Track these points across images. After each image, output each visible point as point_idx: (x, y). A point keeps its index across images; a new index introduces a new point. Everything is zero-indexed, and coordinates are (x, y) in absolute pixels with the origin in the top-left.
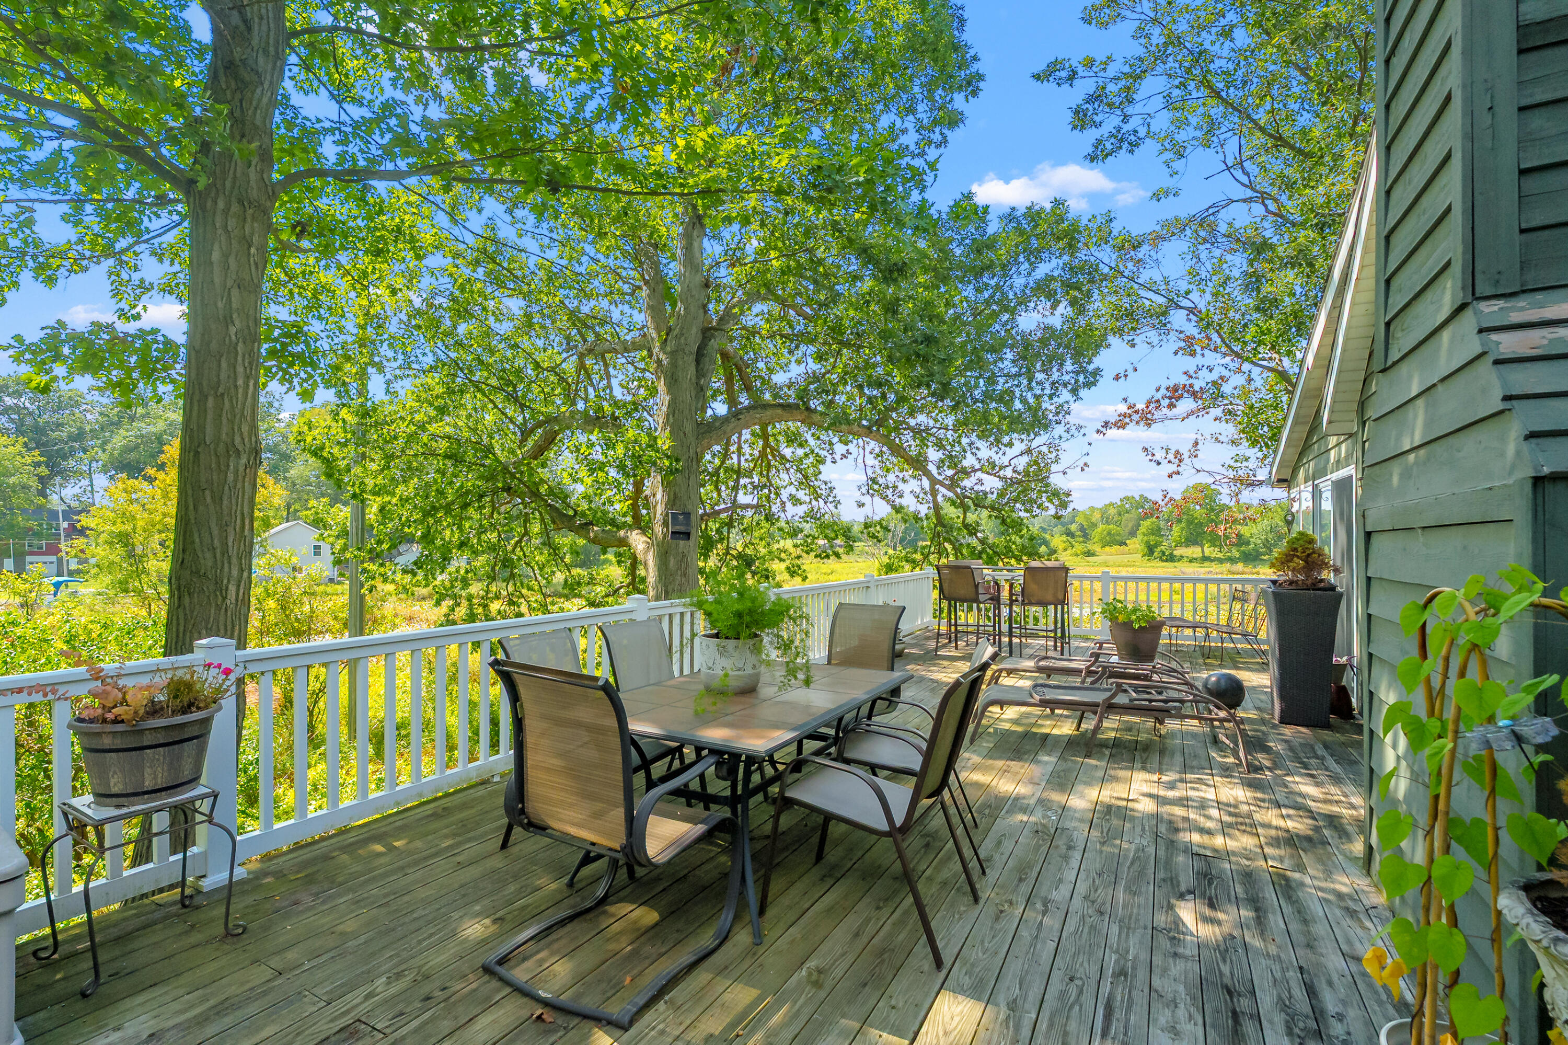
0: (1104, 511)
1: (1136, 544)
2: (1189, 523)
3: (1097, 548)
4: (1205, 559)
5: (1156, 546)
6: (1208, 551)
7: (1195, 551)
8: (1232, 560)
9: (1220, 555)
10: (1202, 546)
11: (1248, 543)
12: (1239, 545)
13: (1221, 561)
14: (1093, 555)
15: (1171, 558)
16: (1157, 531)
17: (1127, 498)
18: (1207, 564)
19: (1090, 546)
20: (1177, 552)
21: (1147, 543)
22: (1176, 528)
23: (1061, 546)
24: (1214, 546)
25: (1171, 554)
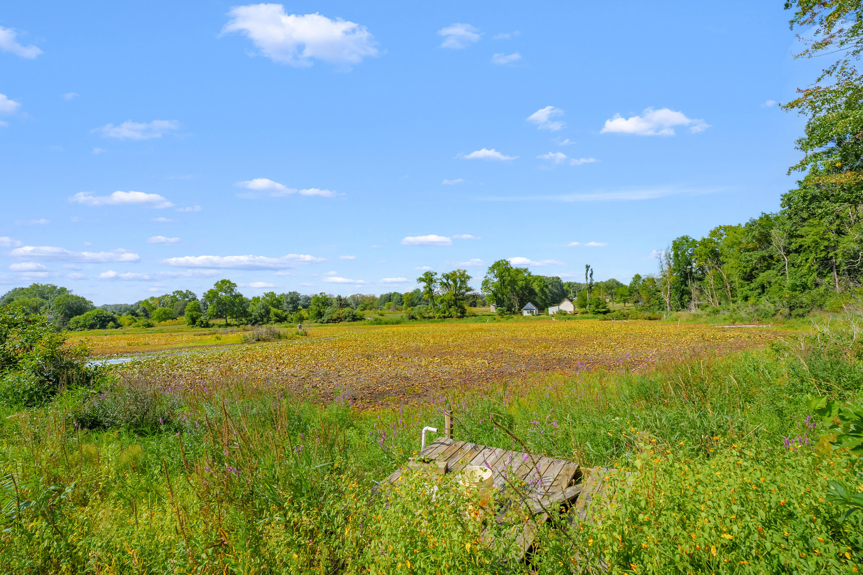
0: (160, 299)
1: (184, 319)
2: (219, 303)
3: (156, 323)
4: (228, 325)
5: (197, 318)
6: (229, 321)
7: (223, 321)
8: (243, 324)
9: (236, 323)
10: (226, 318)
11: (251, 315)
12: (246, 317)
13: (238, 326)
14: (152, 326)
15: (207, 325)
16: (197, 309)
17: (178, 292)
18: (229, 327)
19: (150, 321)
20: (211, 322)
21: (191, 317)
22: (210, 307)
23: (127, 322)
24: (233, 318)
25: (207, 323)
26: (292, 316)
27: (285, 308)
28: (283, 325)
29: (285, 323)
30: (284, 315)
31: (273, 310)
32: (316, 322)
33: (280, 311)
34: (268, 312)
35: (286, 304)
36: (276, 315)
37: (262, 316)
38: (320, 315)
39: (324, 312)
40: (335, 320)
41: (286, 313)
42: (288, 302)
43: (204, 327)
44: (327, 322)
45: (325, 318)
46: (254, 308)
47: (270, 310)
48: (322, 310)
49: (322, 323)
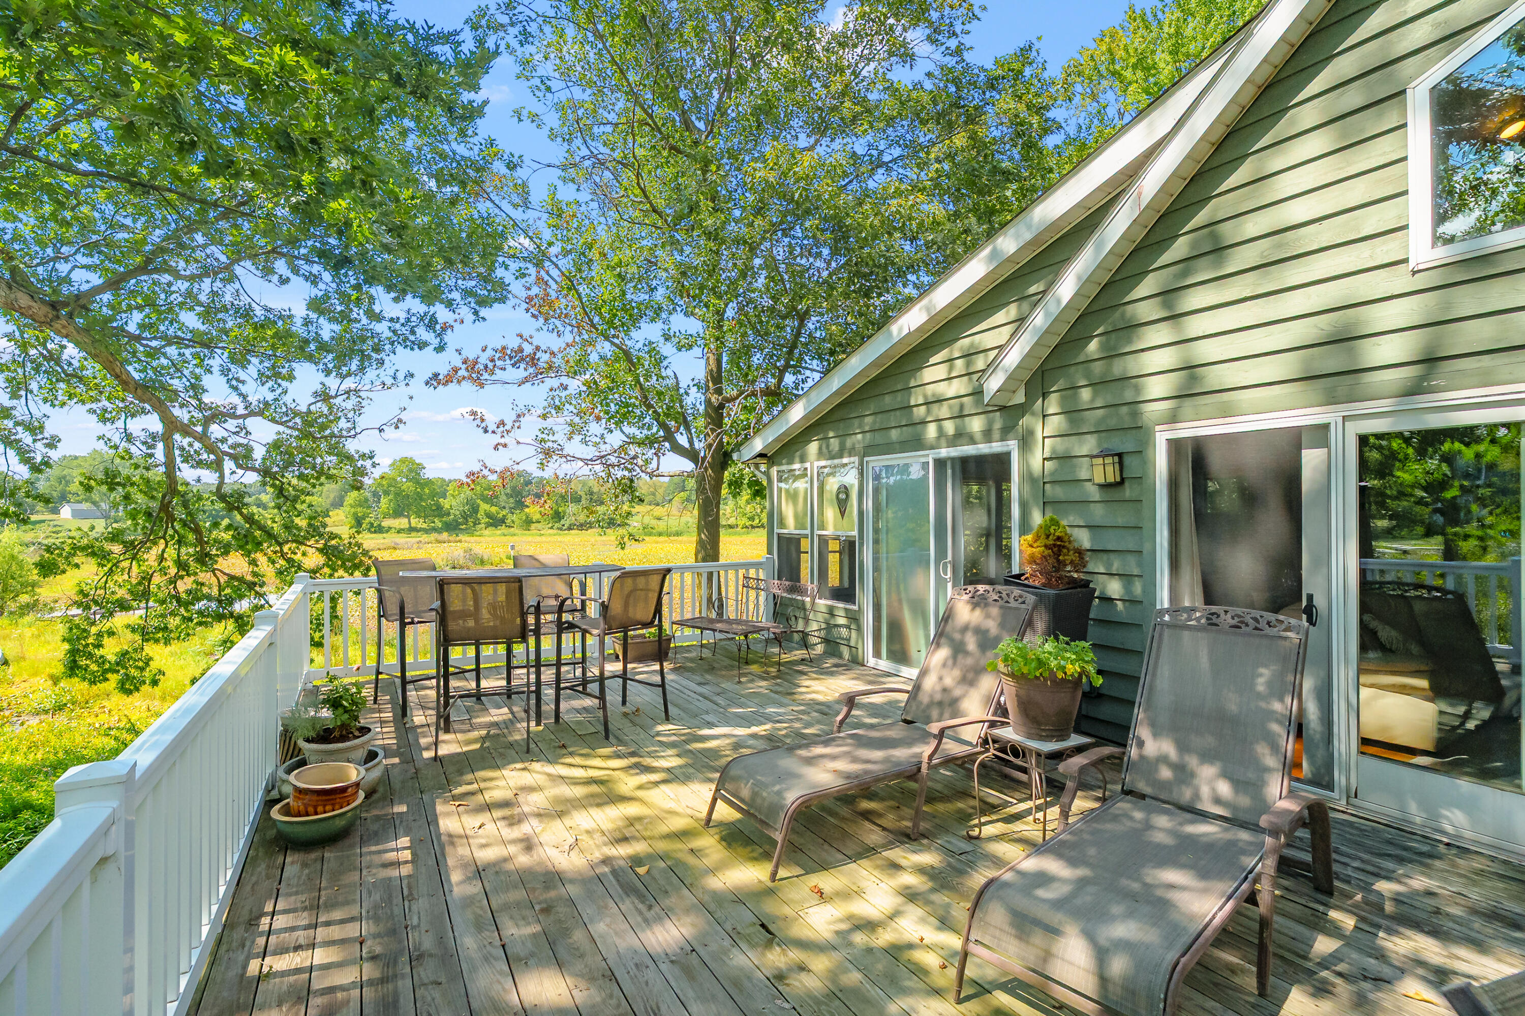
1: (344, 518)
2: (397, 494)
4: (411, 529)
5: (364, 517)
6: (414, 522)
7: (403, 523)
8: (434, 530)
9: (425, 526)
10: (408, 517)
11: (449, 514)
12: (441, 516)
13: (426, 531)
15: (380, 530)
16: (363, 503)
18: (414, 534)
20: (386, 523)
21: (355, 515)
22: (384, 501)
24: (419, 517)
25: (379, 525)
26: (515, 517)
27: (503, 504)
28: (499, 532)
29: (503, 529)
30: (501, 516)
31: (484, 507)
32: (552, 528)
33: (494, 509)
34: (475, 510)
35: (504, 498)
36: (488, 515)
37: (465, 517)
38: (558, 516)
39: (564, 512)
40: (581, 525)
41: (504, 513)
42: (507, 495)
43: (375, 532)
44: (570, 529)
45: (566, 522)
46: (454, 503)
47: (478, 506)
48: (560, 510)
49: (561, 529)
